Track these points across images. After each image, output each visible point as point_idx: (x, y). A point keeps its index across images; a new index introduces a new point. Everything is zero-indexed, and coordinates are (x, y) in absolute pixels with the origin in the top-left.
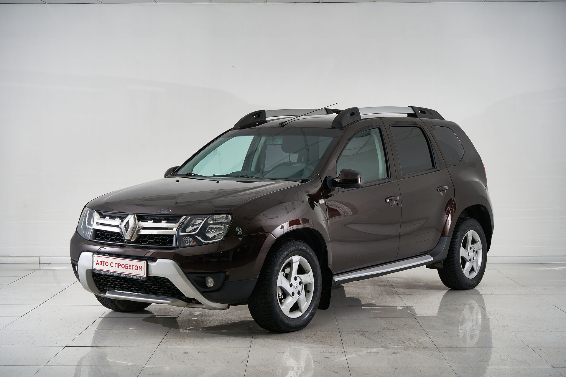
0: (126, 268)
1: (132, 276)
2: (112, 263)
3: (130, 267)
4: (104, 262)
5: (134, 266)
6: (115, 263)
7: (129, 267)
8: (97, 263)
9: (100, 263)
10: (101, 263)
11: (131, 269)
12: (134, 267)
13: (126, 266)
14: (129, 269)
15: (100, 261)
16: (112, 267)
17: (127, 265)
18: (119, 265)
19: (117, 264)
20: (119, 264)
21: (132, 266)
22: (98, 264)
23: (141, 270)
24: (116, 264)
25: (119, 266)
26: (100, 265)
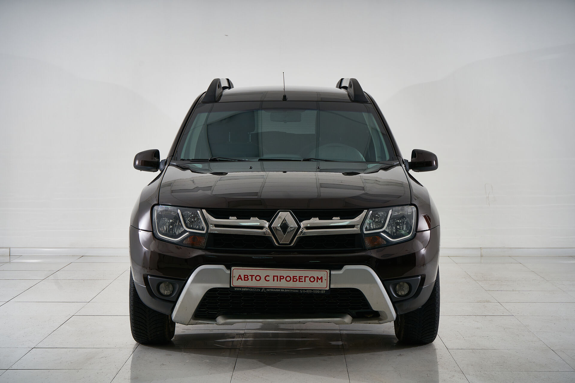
0: (293, 281)
1: (306, 290)
2: (269, 276)
3: (302, 279)
4: (252, 276)
5: (308, 277)
6: (274, 276)
7: (299, 279)
8: (238, 279)
9: (245, 278)
10: (247, 278)
11: (303, 281)
12: (307, 279)
13: (293, 278)
14: (299, 281)
15: (245, 276)
16: (269, 281)
17: (296, 277)
18: (282, 278)
19: (277, 276)
20: (280, 276)
21: (305, 277)
22: (241, 279)
23: (320, 281)
24: (276, 278)
25: (280, 279)
26: (245, 280)
